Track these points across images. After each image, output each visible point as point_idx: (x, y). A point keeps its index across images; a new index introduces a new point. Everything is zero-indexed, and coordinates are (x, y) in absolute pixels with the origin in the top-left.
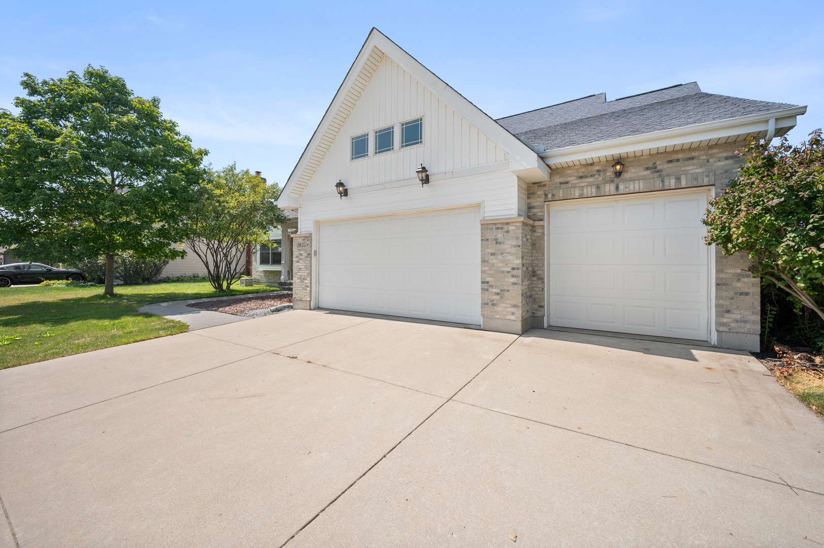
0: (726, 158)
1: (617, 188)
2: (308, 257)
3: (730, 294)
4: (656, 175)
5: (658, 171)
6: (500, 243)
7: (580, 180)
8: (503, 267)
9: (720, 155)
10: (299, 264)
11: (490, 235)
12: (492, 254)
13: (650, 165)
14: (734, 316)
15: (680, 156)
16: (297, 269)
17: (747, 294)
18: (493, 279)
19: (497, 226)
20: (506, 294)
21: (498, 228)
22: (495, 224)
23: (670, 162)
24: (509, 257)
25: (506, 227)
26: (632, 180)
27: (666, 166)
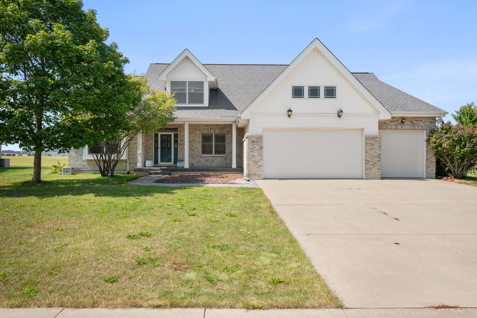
0: (429, 122)
1: (402, 127)
2: (261, 149)
3: (429, 162)
4: (412, 124)
5: (413, 123)
6: (373, 145)
7: (391, 123)
8: (374, 154)
9: (428, 121)
10: (252, 153)
11: (369, 142)
12: (370, 149)
13: (411, 121)
14: (430, 169)
15: (418, 119)
16: (251, 156)
17: (433, 162)
18: (370, 159)
19: (372, 138)
20: (375, 165)
21: (372, 139)
22: (371, 138)
23: (416, 120)
24: (376, 151)
25: (375, 139)
26: (406, 125)
27: (415, 122)
